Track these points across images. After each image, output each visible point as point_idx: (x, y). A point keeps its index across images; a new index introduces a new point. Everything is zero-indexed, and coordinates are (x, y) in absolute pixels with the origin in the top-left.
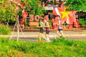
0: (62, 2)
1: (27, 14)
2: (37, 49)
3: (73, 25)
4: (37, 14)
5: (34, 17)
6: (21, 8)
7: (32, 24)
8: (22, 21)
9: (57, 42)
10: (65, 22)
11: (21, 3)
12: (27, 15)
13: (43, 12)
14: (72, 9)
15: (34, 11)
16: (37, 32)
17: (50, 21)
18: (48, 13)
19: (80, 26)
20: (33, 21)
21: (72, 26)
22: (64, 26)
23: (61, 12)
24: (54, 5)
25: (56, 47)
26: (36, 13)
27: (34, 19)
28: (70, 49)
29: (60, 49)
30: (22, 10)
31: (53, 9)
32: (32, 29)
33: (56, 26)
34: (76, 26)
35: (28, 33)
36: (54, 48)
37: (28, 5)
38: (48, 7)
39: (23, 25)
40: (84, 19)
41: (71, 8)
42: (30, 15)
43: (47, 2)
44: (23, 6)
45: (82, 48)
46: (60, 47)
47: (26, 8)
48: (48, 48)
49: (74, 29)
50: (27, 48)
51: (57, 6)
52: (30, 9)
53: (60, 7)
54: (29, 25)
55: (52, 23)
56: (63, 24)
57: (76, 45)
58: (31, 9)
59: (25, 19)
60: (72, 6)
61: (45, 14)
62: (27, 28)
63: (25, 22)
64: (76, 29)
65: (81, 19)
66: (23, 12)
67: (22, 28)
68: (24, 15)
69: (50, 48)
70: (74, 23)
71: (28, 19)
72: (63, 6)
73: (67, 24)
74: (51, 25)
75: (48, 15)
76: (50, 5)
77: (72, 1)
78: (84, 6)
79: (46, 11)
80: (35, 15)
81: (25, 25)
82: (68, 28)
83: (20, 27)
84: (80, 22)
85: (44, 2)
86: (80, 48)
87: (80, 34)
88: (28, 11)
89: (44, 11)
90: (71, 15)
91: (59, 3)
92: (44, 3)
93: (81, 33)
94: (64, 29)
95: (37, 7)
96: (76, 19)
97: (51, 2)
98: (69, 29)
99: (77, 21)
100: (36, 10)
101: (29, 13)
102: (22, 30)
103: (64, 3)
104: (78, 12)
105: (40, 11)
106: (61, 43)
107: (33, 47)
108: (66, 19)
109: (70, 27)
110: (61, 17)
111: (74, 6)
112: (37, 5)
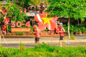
0: (44, 8)
1: (9, 20)
2: (19, 55)
3: (55, 31)
4: (19, 21)
5: (16, 23)
6: (3, 15)
7: (13, 30)
8: (4, 27)
10: (47, 28)
11: (2, 10)
12: (9, 21)
13: (24, 18)
14: (53, 15)
15: (16, 17)
16: (18, 38)
17: (31, 27)
18: (29, 19)
20: (15, 27)
21: (54, 32)
22: (46, 32)
23: (43, 19)
24: (35, 11)
25: (37, 53)
26: (18, 19)
27: (16, 25)
28: (52, 55)
29: (41, 55)
30: (4, 16)
31: (34, 15)
32: (13, 36)
34: (57, 32)
35: (9, 39)
36: (36, 55)
37: (10, 11)
38: (30, 13)
39: (5, 32)
40: (65, 25)
42: (12, 22)
43: (28, 9)
44: (5, 12)
45: (64, 54)
46: (41, 53)
47: (8, 14)
49: (56, 35)
50: (9, 54)
51: (38, 12)
54: (11, 31)
55: (34, 29)
56: (45, 31)
57: (58, 51)
58: (13, 15)
59: (7, 25)
60: (54, 12)
61: (27, 21)
62: (9, 35)
63: (7, 29)
64: (57, 35)
66: (5, 19)
67: (4, 34)
68: (6, 21)
69: (32, 54)
70: (55, 29)
71: (10, 25)
73: (49, 30)
74: (32, 31)
75: (30, 21)
76: (31, 11)
77: (53, 7)
78: (65, 12)
79: (28, 18)
80: (17, 21)
81: (6, 31)
82: (50, 34)
83: (1, 34)
85: (26, 9)
86: (62, 54)
88: (9, 18)
89: (26, 17)
90: (52, 21)
91: (40, 9)
94: (46, 35)
95: (18, 13)
96: (58, 25)
97: (32, 8)
99: (59, 27)
100: (18, 17)
101: (10, 19)
102: (4, 36)
103: (46, 9)
104: (60, 18)
105: (22, 17)
106: (43, 49)
107: (15, 54)
108: (48, 25)
109: (52, 33)
110: (42, 23)
111: (55, 12)
112: (19, 11)
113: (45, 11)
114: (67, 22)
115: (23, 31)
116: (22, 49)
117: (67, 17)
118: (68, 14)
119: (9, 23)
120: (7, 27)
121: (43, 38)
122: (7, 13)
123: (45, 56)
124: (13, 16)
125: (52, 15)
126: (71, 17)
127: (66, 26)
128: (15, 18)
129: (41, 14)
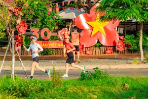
0: (92, 2)
1: (27, 26)
2: (50, 93)
3: (114, 47)
4: (45, 27)
5: (40, 31)
8: (16, 39)
9: (87, 79)
10: (98, 42)
12: (26, 28)
13: (56, 22)
14: (112, 17)
15: (39, 20)
18: (65, 23)
19: (126, 48)
21: (112, 48)
22: (97, 48)
23: (90, 23)
24: (76, 10)
26: (43, 24)
27: (40, 35)
31: (75, 17)
33: (81, 50)
34: (119, 49)
37: (29, 9)
38: (66, 13)
39: (19, 48)
40: (133, 36)
41: (110, 14)
42: (32, 29)
43: (63, 4)
47: (25, 15)
48: (71, 91)
50: (31, 91)
51: (82, 10)
52: (32, 17)
53: (89, 13)
56: (95, 46)
57: (125, 85)
58: (34, 16)
59: (23, 36)
60: (113, 11)
61: (61, 27)
63: (22, 42)
65: (128, 37)
66: (19, 23)
68: (21, 28)
69: (75, 91)
70: (114, 43)
71: (28, 35)
72: (96, 11)
73: (102, 45)
78: (135, 10)
79: (62, 21)
80: (41, 28)
82: (105, 53)
84: (128, 42)
87: (128, 63)
88: (28, 21)
89: (59, 20)
90: (109, 28)
91: (86, 5)
92: (57, 5)
93: (129, 61)
94: (97, 54)
95: (45, 13)
96: (120, 35)
98: (107, 54)
99: (121, 40)
100: (43, 19)
103: (98, 5)
104: (124, 22)
105: (52, 20)
107: (42, 90)
108: (101, 36)
109: (109, 52)
110: (90, 31)
111: (115, 10)
112: (45, 9)
113: (97, 9)
114: (135, 30)
115: (54, 47)
116: (56, 80)
117: (139, 20)
118: (141, 15)
119: (27, 31)
120: (23, 40)
121: (92, 60)
122: (23, 12)
123: (100, 95)
124: (35, 18)
125: (109, 16)
126: (145, 20)
127: (135, 38)
128: (38, 22)
129: (88, 14)
